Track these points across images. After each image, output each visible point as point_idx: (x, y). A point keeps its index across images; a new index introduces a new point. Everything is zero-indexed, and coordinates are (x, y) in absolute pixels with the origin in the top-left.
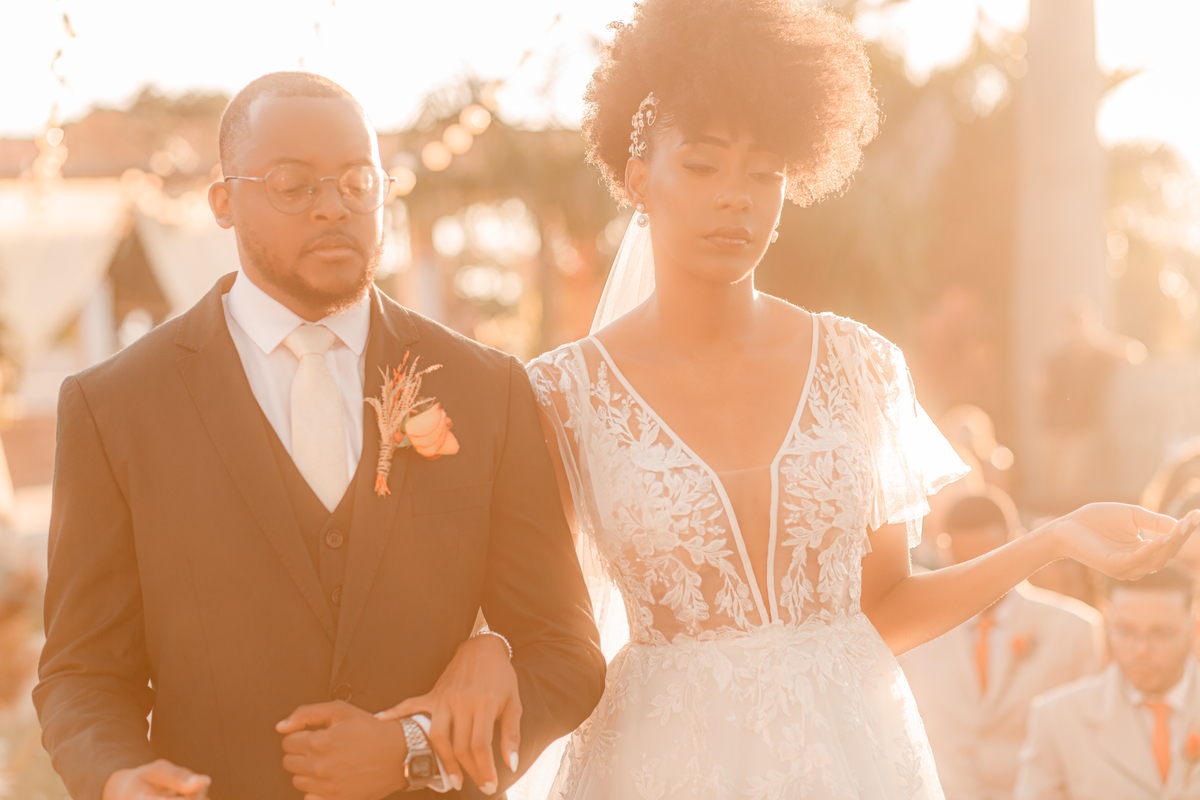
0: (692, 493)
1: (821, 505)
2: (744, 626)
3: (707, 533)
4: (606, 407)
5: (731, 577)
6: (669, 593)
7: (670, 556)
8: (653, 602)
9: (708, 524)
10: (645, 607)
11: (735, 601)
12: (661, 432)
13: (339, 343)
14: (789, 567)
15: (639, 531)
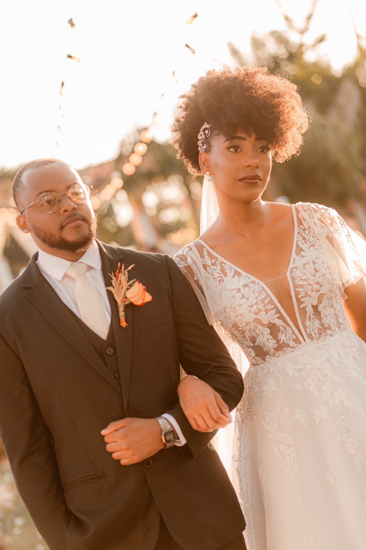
0: (255, 294)
1: (313, 285)
2: (294, 346)
3: (266, 309)
4: (210, 267)
5: (282, 326)
6: (258, 340)
7: (253, 323)
8: (252, 345)
9: (265, 305)
10: (250, 349)
11: (287, 336)
12: (235, 271)
13: (90, 268)
14: (306, 316)
15: (237, 316)
